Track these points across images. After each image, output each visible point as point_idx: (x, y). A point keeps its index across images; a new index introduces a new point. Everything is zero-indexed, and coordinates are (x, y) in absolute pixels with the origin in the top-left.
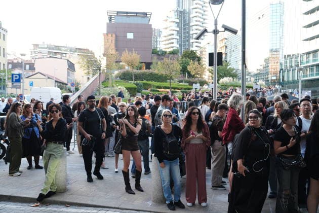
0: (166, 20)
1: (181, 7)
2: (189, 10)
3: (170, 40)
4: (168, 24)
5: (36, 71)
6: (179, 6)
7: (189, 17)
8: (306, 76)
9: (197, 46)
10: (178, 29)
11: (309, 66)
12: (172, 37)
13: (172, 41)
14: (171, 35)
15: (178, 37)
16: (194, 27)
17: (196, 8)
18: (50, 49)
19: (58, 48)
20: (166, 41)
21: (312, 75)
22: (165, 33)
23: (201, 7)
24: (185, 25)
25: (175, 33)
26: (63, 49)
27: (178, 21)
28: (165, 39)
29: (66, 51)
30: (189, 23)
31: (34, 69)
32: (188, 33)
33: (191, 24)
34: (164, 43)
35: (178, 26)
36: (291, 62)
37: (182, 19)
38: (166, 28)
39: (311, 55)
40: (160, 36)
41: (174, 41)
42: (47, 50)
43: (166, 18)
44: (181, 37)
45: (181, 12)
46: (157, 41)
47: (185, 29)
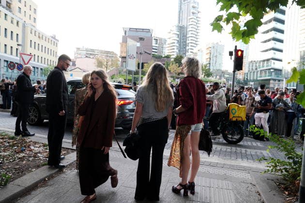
0: (170, 33)
1: (181, 23)
2: (187, 26)
3: (172, 46)
4: (171, 35)
5: (77, 66)
6: (179, 23)
7: (187, 31)
8: (262, 77)
9: (191, 52)
10: (178, 39)
11: (264, 70)
12: (174, 44)
13: (173, 47)
14: (172, 43)
15: (178, 45)
16: (190, 38)
17: (191, 25)
18: (87, 51)
19: (93, 50)
20: (169, 47)
21: (266, 76)
22: (169, 41)
23: (195, 24)
24: (184, 36)
25: (176, 42)
26: (96, 51)
27: (178, 33)
28: (168, 46)
29: (98, 53)
30: (187, 35)
31: (75, 65)
32: (185, 42)
33: (188, 36)
34: (168, 48)
35: (178, 37)
36: (252, 66)
37: (181, 32)
38: (169, 38)
39: (266, 62)
40: (165, 44)
41: (175, 47)
42: (85, 52)
43: (169, 31)
44: (180, 45)
45: (181, 27)
46: (163, 47)
47: (183, 39)
